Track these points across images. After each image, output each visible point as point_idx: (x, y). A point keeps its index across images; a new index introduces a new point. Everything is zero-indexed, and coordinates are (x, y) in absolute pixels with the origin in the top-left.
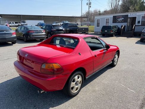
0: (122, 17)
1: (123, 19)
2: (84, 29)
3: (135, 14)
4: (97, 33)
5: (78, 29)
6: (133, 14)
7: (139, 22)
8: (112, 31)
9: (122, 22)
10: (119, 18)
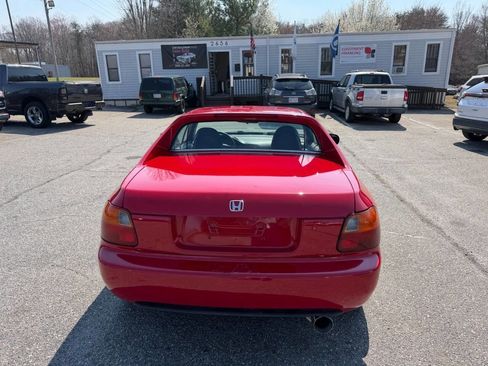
0: (191, 51)
1: (193, 55)
2: (86, 90)
3: (224, 42)
4: (112, 103)
5: (64, 91)
6: (219, 42)
7: (237, 68)
8: (177, 96)
9: (192, 67)
10: (181, 54)
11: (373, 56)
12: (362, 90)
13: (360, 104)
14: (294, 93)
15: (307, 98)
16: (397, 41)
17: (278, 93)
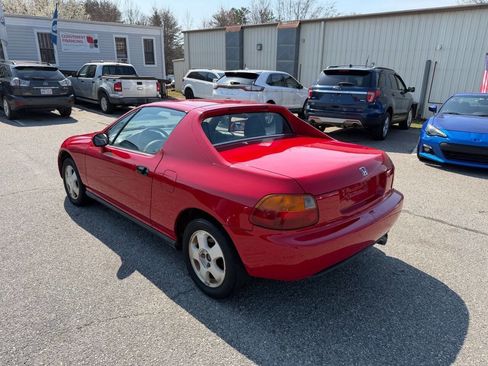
11: (96, 46)
12: (118, 81)
13: (119, 95)
14: (45, 83)
15: (62, 88)
16: (116, 33)
17: (25, 84)
